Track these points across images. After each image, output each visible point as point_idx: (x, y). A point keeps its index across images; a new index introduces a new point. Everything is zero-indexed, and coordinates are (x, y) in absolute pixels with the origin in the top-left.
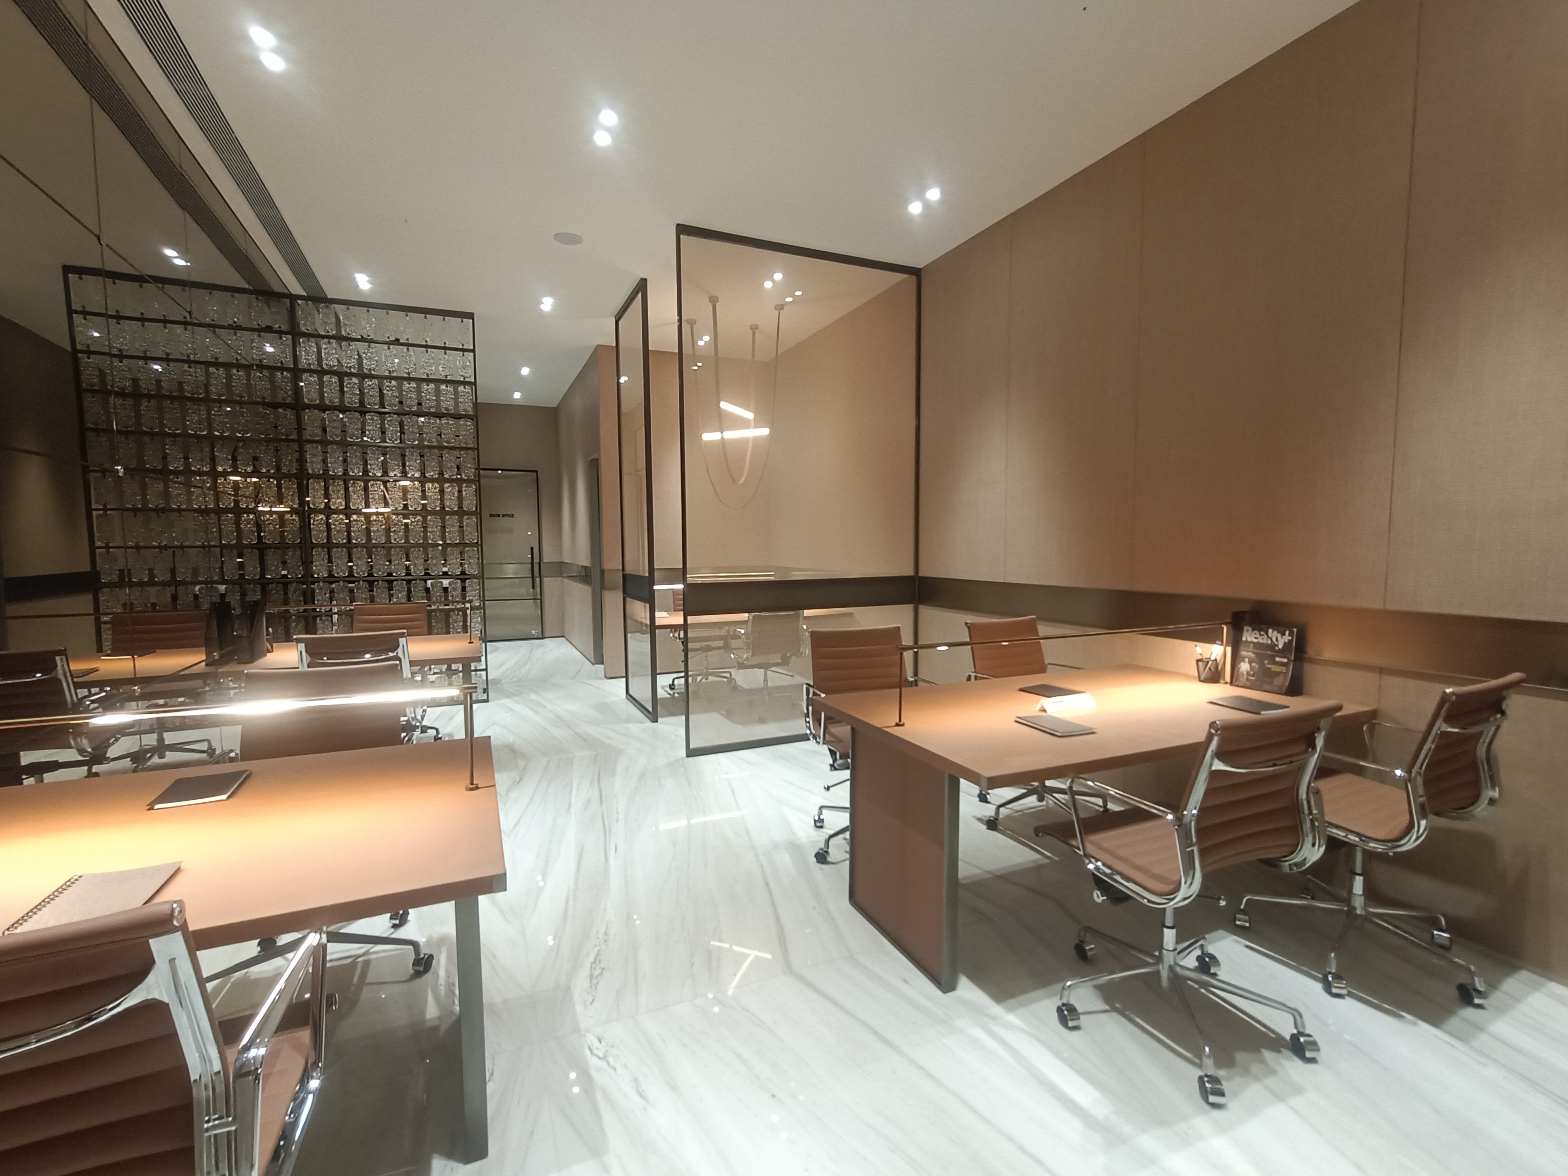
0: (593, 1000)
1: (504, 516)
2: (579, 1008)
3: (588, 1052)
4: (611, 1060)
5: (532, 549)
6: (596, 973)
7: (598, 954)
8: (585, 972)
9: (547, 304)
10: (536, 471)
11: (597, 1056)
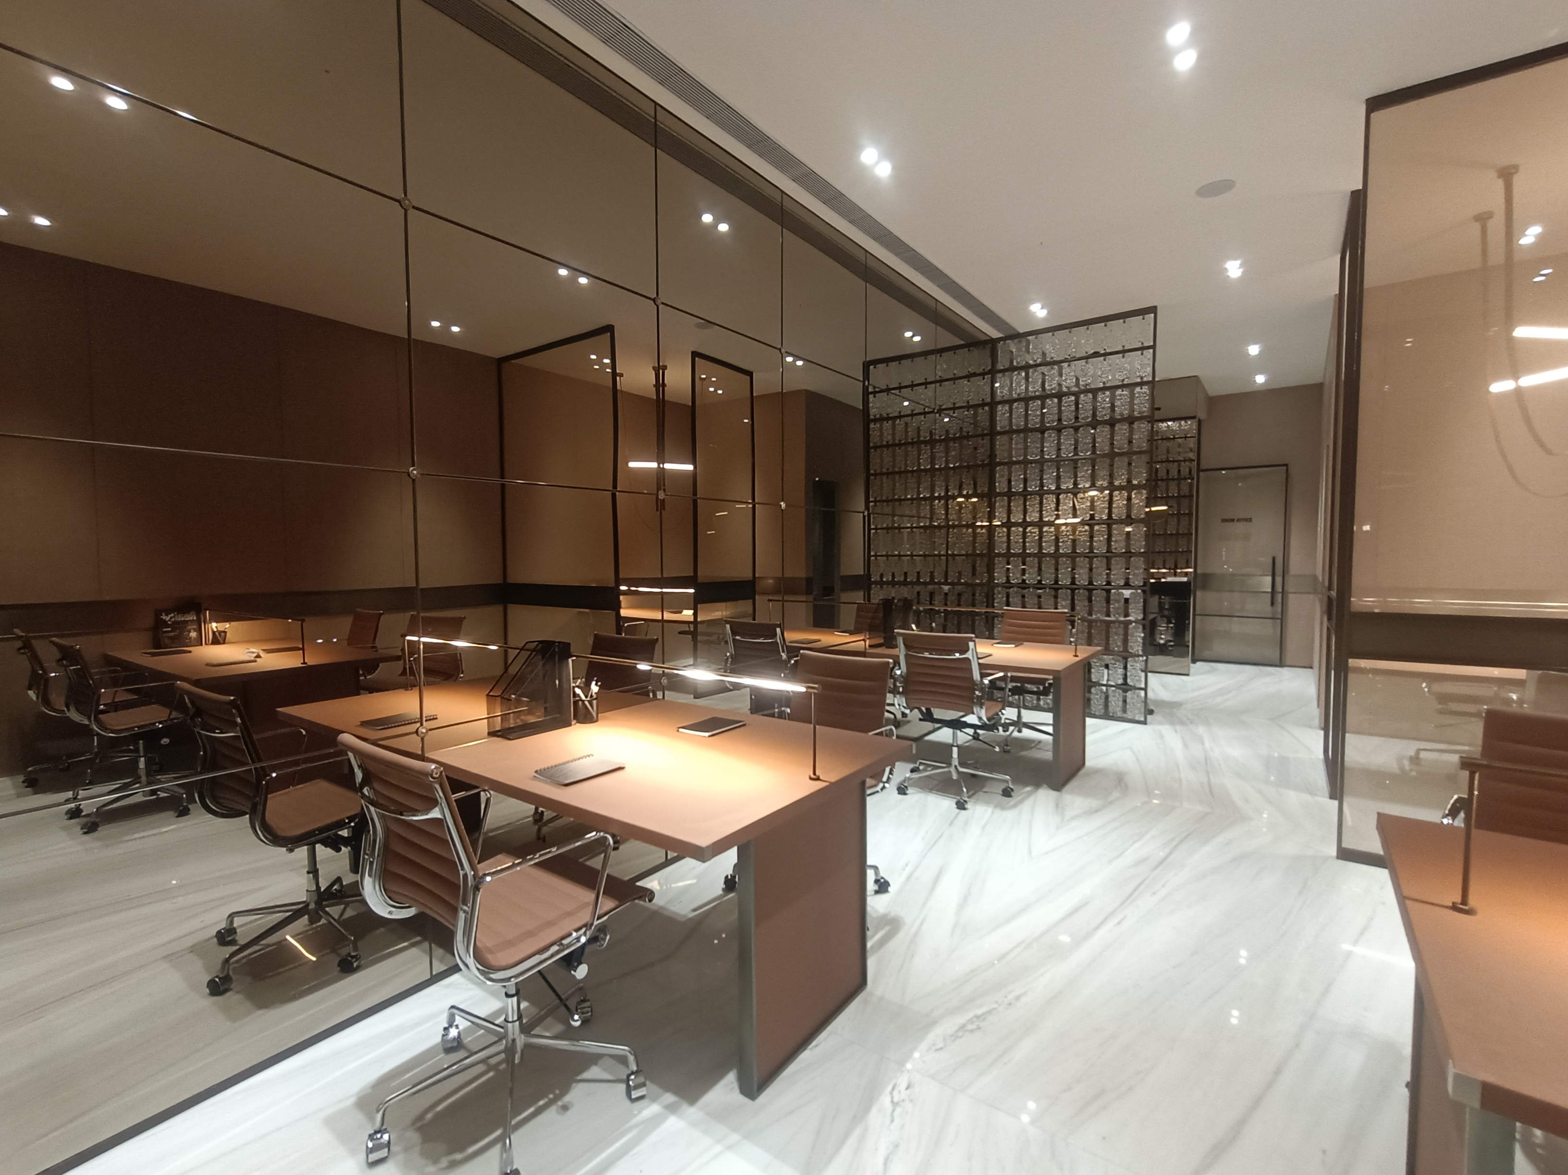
0: (941, 1048)
1: (1239, 520)
2: (924, 1046)
3: (890, 1088)
4: (898, 1110)
5: (1274, 559)
6: (970, 1027)
7: (990, 1012)
8: (961, 1019)
9: (1234, 269)
10: (1286, 465)
11: (892, 1097)
